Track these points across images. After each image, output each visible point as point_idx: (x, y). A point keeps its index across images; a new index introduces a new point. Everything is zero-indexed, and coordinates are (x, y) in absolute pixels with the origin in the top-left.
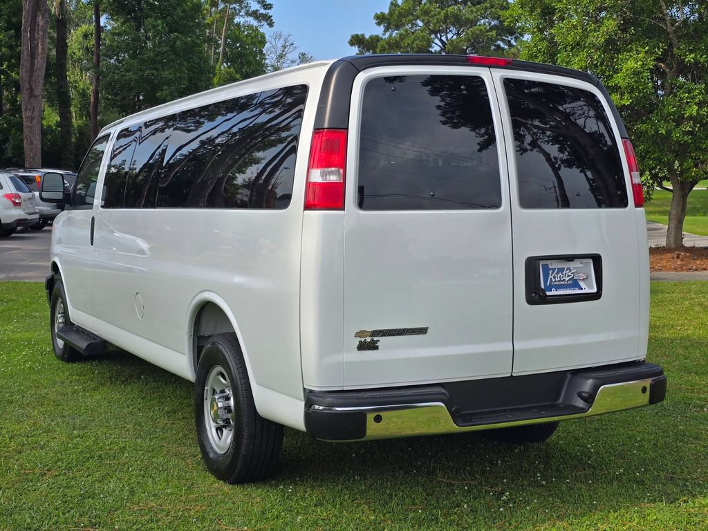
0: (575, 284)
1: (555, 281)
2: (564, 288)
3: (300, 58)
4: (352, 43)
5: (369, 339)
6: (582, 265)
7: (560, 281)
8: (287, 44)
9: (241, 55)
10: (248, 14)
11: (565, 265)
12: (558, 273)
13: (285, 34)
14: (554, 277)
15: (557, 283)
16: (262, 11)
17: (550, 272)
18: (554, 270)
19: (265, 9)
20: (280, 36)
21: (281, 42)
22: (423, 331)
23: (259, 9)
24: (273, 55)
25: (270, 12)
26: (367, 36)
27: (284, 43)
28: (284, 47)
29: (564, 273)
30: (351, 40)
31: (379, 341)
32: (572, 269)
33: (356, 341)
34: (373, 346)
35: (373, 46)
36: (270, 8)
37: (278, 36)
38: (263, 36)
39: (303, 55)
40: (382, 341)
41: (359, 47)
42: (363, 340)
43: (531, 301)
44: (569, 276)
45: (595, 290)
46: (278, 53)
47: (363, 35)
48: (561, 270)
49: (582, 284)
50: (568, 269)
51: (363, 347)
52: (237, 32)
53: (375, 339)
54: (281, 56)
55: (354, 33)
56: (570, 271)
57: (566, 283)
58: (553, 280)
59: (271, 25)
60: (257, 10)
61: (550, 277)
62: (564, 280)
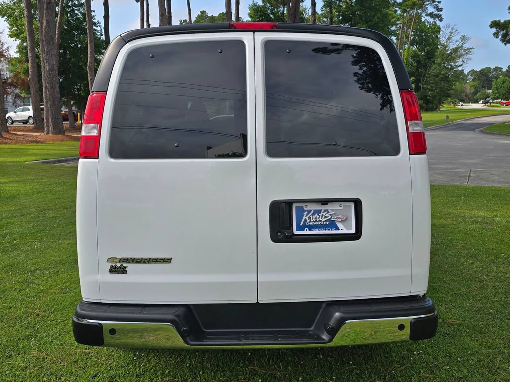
0: (332, 224)
1: (310, 222)
2: (320, 228)
3: (461, 38)
4: (491, 27)
5: (118, 265)
6: (341, 208)
7: (316, 221)
8: (453, 31)
9: (425, 40)
10: (427, 15)
11: (323, 208)
12: (313, 215)
13: (452, 25)
14: (309, 218)
15: (311, 224)
16: (436, 13)
17: (305, 214)
18: (309, 211)
19: (438, 11)
20: (449, 27)
21: (450, 30)
22: (167, 261)
23: (434, 11)
24: (444, 38)
25: (441, 13)
26: (502, 21)
27: (451, 30)
28: (451, 33)
29: (321, 215)
30: (491, 25)
31: (127, 266)
32: (329, 211)
33: (108, 266)
34: (122, 270)
35: (506, 27)
36: (441, 11)
37: (448, 27)
38: (439, 28)
39: (463, 36)
40: (130, 267)
41: (496, 29)
42: (113, 265)
43: (275, 238)
44: (325, 217)
45: (353, 231)
46: (447, 37)
47: (499, 21)
48: (319, 212)
49: (340, 225)
50: (326, 211)
51: (113, 270)
52: (423, 27)
53: (124, 265)
54: (449, 39)
55: (493, 20)
56: (328, 212)
57: (322, 223)
58: (308, 221)
59: (441, 20)
60: (433, 13)
61: (304, 218)
62: (320, 221)
